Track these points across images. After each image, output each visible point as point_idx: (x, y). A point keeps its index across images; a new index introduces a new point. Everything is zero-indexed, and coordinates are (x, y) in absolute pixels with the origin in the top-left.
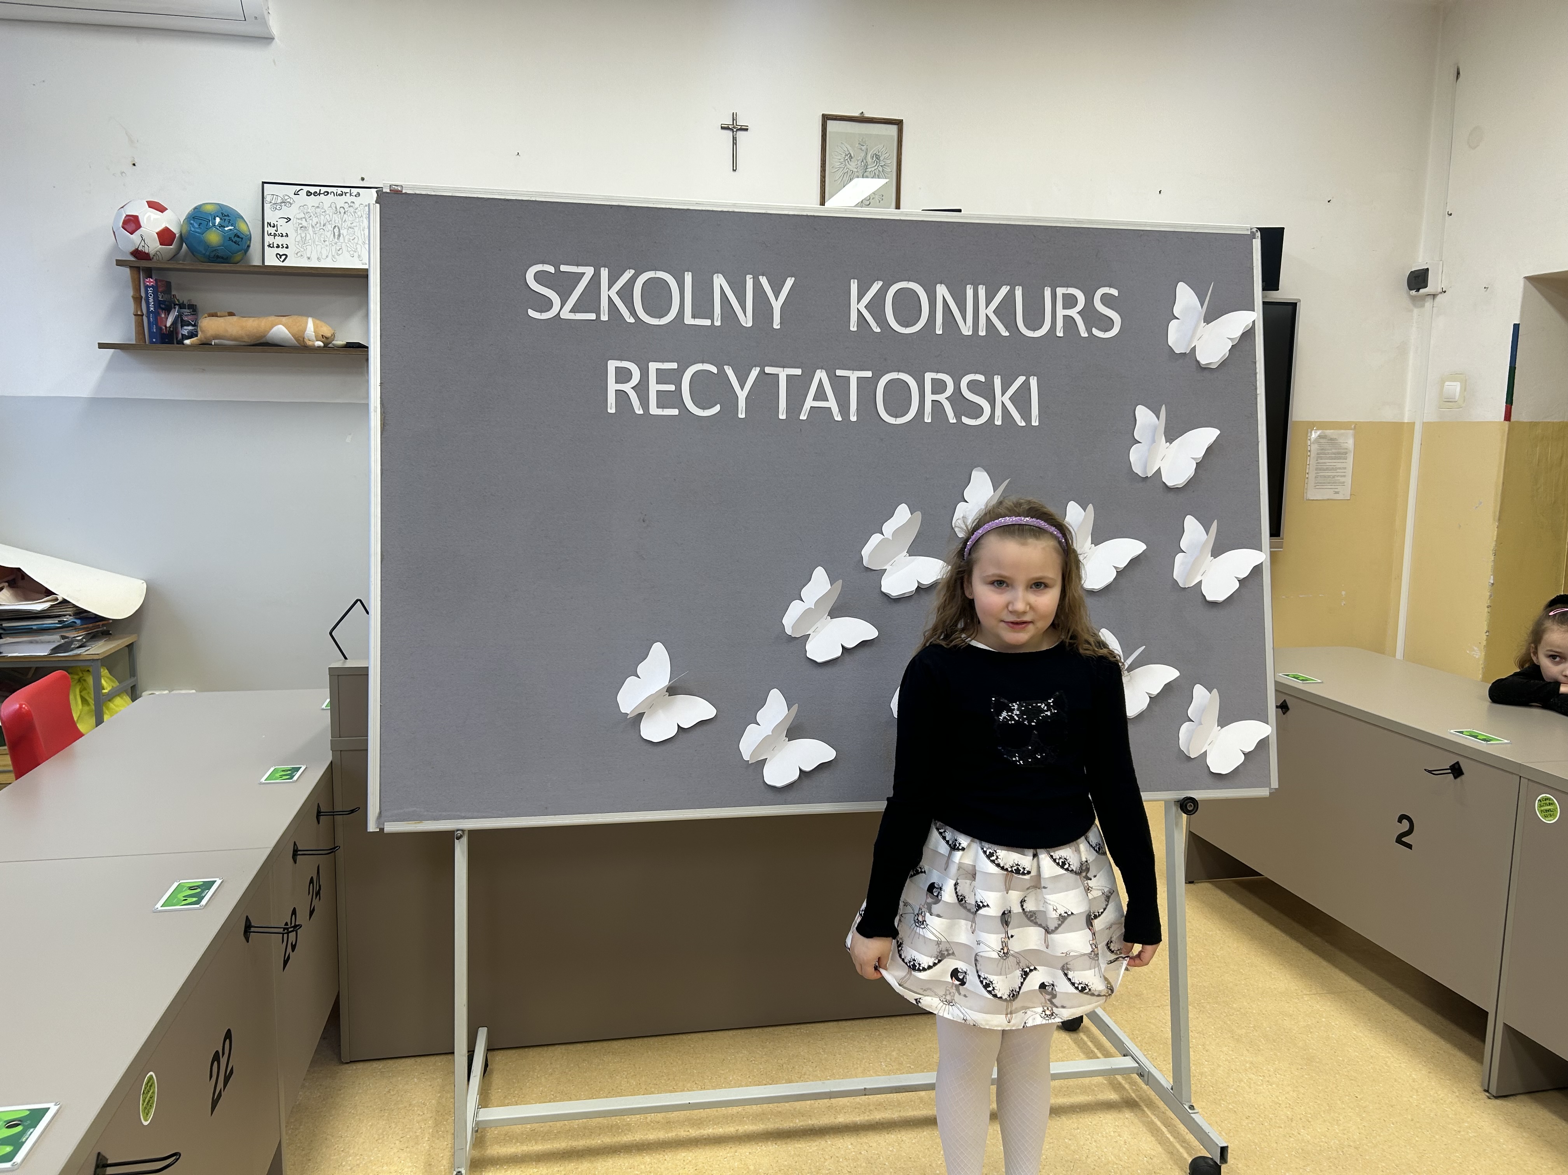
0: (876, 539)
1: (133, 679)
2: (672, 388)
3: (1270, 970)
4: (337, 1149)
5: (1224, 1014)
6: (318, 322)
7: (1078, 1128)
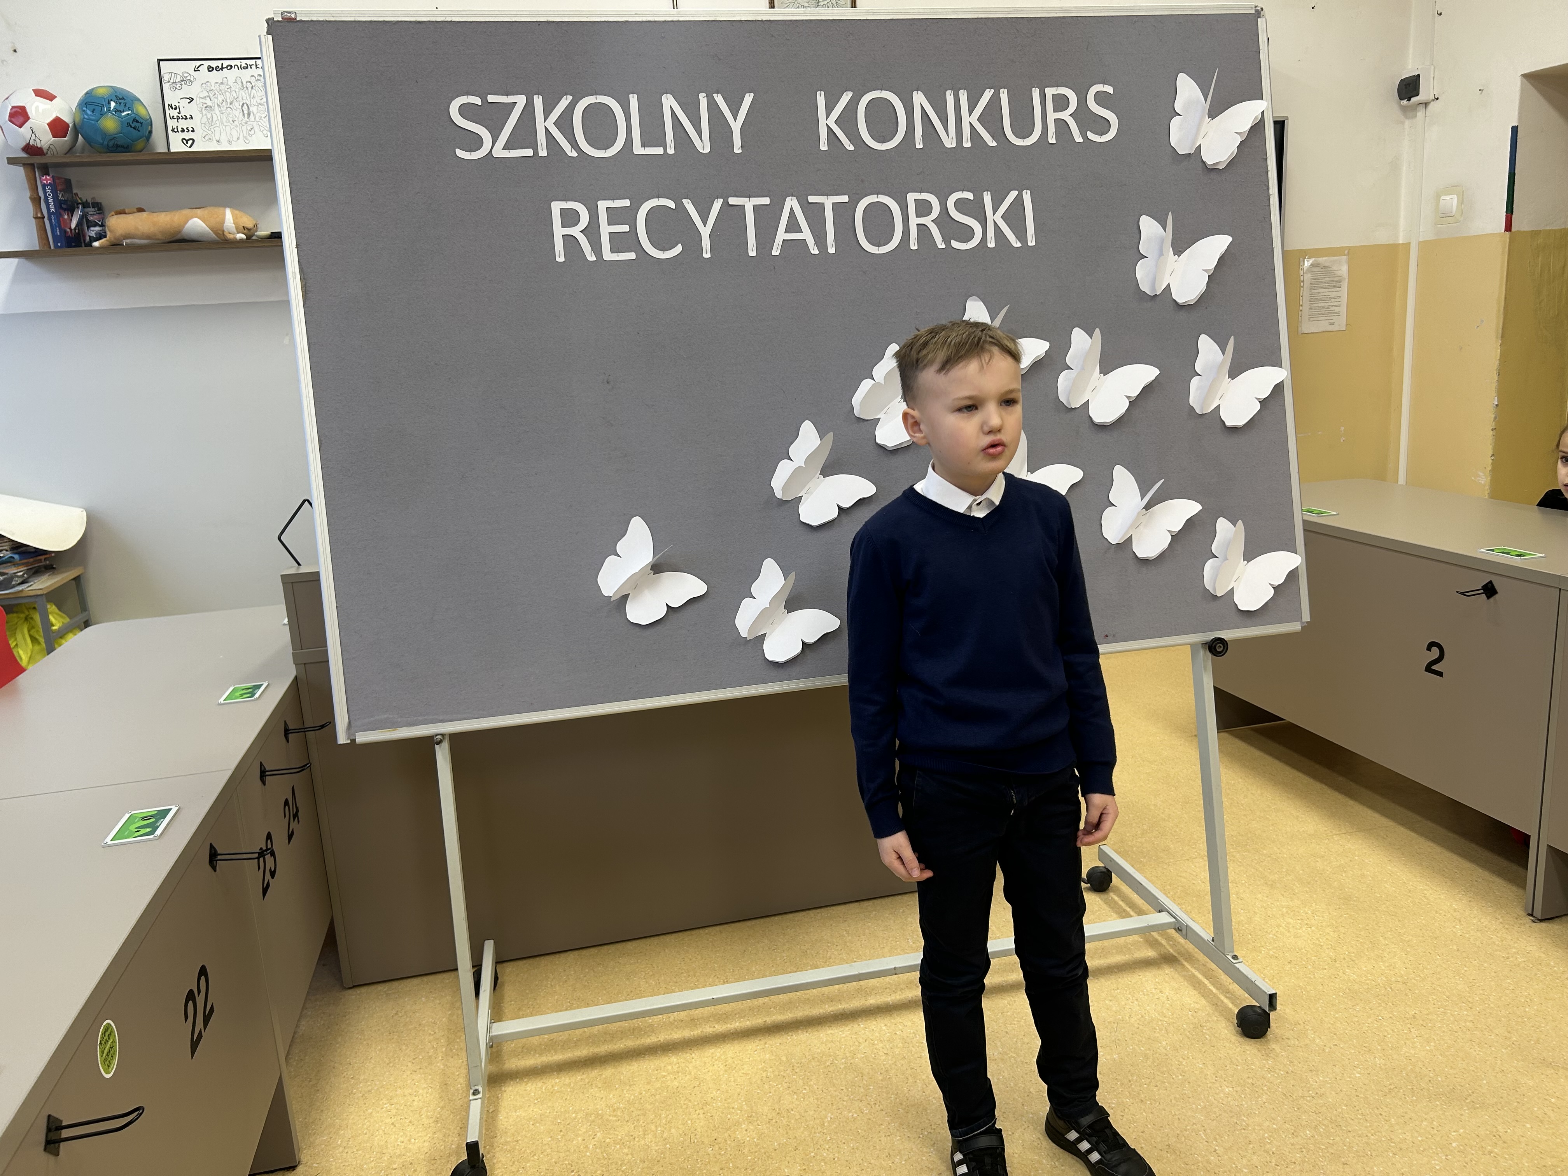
0: (866, 384)
1: (85, 614)
3: (1298, 814)
4: (347, 1076)
5: (1256, 862)
6: (237, 212)
7: (1118, 989)
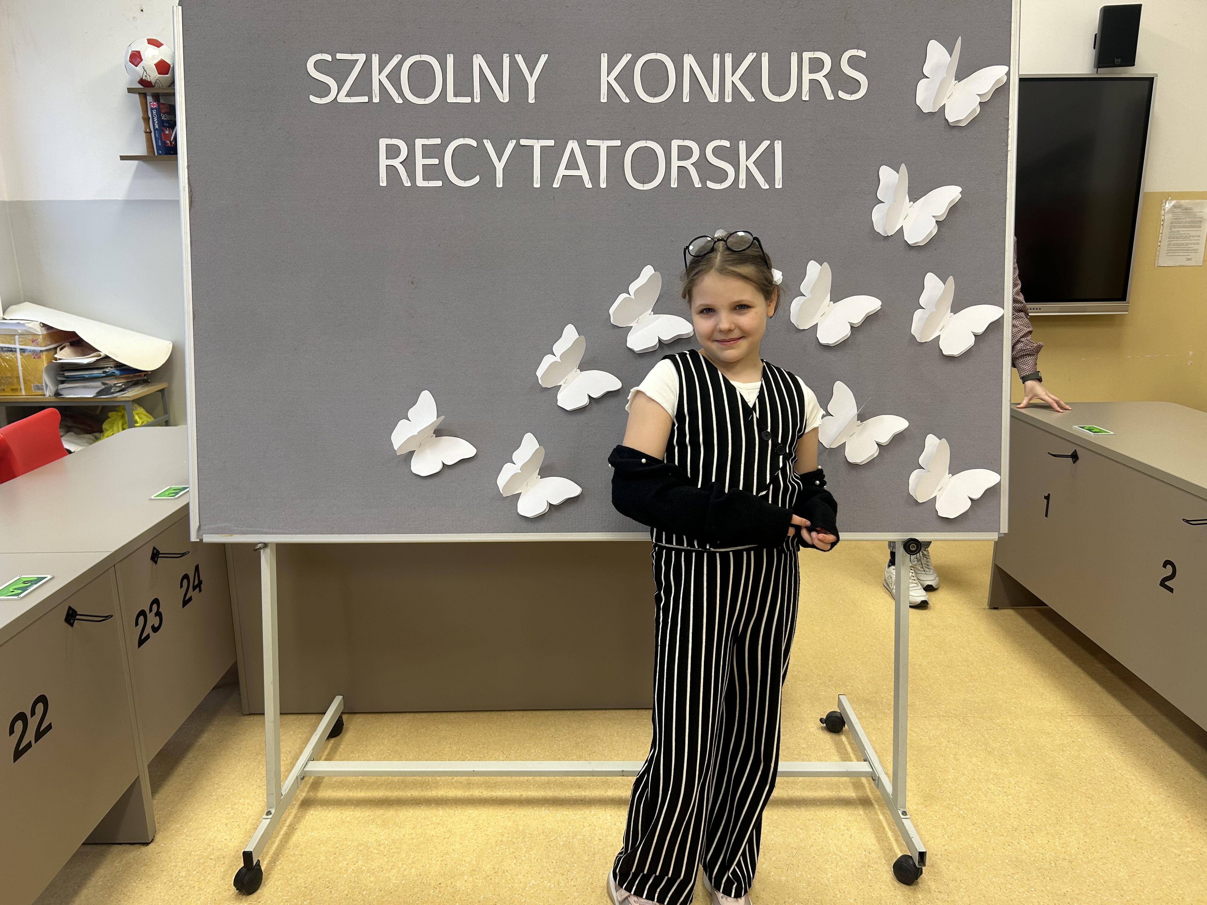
0: (621, 298)
1: (166, 417)
2: (436, 161)
